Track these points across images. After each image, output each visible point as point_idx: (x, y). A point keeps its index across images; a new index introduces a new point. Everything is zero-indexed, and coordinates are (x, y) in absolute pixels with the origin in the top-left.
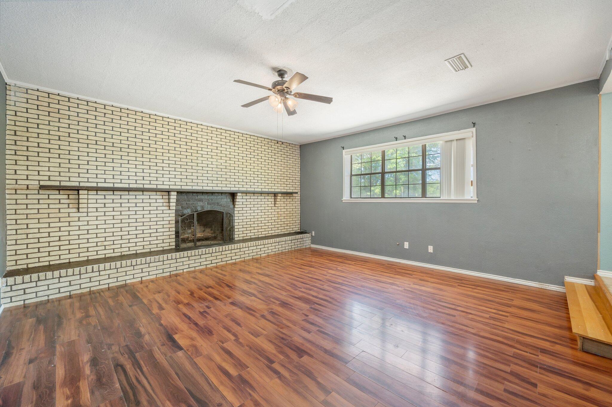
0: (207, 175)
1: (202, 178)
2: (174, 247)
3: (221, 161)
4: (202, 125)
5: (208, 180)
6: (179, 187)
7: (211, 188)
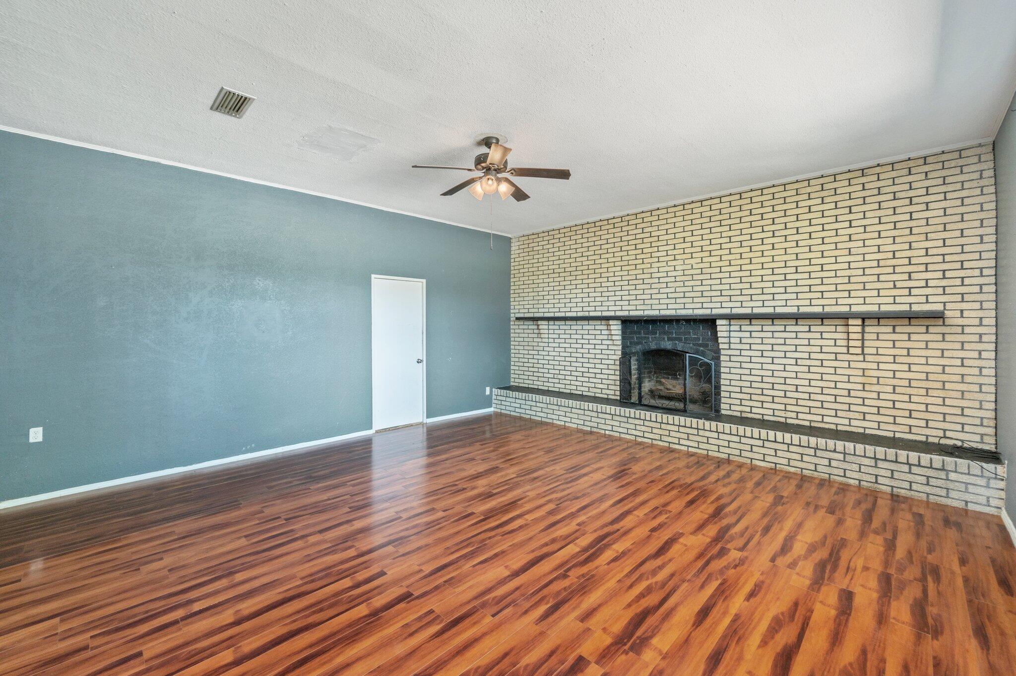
0: (667, 290)
1: (658, 296)
2: (618, 398)
3: (692, 261)
4: (658, 209)
5: (668, 298)
6: (626, 313)
7: (673, 313)
